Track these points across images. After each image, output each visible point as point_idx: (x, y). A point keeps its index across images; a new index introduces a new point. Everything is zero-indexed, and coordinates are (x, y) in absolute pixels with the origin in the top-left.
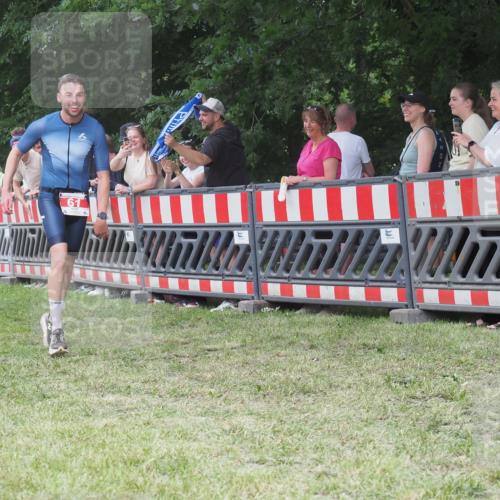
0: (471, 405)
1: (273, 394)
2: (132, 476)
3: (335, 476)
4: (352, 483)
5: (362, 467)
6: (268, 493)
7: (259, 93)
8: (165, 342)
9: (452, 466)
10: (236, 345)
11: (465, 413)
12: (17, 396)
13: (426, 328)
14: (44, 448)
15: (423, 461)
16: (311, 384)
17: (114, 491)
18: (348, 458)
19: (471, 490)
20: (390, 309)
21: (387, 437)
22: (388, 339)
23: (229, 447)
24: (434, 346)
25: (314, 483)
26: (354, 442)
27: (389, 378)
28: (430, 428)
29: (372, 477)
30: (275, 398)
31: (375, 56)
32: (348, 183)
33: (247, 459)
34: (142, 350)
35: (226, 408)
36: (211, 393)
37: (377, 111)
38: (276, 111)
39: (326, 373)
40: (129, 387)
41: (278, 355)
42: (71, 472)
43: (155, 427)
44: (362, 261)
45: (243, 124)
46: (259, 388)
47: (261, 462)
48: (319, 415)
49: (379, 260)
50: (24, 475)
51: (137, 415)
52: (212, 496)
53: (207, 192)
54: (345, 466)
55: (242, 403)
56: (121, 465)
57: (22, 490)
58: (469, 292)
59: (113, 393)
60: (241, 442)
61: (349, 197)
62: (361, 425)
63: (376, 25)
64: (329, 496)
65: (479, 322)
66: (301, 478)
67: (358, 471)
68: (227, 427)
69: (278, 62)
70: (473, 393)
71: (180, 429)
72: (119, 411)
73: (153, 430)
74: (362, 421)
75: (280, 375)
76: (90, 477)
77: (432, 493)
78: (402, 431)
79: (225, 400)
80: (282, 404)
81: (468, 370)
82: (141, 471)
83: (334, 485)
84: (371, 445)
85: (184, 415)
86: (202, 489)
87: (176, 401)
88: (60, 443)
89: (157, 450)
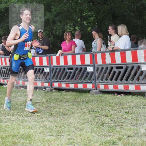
0: (113, 118)
1: (56, 115)
2: (14, 140)
3: (74, 139)
4: (79, 141)
5: (81, 137)
6: (54, 144)
7: (52, 28)
8: (24, 100)
9: (107, 136)
10: (45, 101)
11: (111, 121)
13: (100, 96)
15: (99, 135)
16: (67, 112)
17: (9, 144)
18: (77, 134)
19: (113, 143)
20: (90, 90)
21: (89, 128)
22: (89, 99)
23: (42, 131)
24: (102, 101)
25: (68, 141)
26: (79, 129)
27: (89, 110)
28: (101, 125)
29: (84, 139)
30: (56, 116)
31: (86, 17)
32: (78, 54)
33: (48, 135)
34: (17, 103)
35: (42, 120)
36: (37, 115)
37: (87, 33)
38: (57, 33)
39: (71, 109)
40: (13, 114)
41: (57, 104)
43: (21, 125)
44: (82, 76)
45: (48, 37)
46: (52, 114)
47: (52, 135)
48: (69, 122)
49: (87, 76)
51: (15, 122)
52: (37, 145)
53: (37, 56)
54: (76, 136)
55: (47, 118)
56: (11, 137)
58: (113, 85)
59: (9, 116)
60: (46, 130)
61: (78, 58)
62: (81, 124)
63: (86, 8)
64: (72, 145)
65: (116, 94)
66: (64, 140)
67: (80, 138)
68: (42, 125)
69: (58, 19)
70: (114, 115)
71: (28, 126)
72: (10, 121)
73: (20, 126)
74: (82, 123)
75: (58, 110)
76: (2, 140)
77: (102, 144)
78: (93, 126)
79: (42, 117)
80: (58, 118)
81: (112, 108)
82: (17, 138)
83: (73, 142)
84: (84, 130)
85: (29, 122)
86: (35, 143)
87: (27, 118)
89: (22, 132)
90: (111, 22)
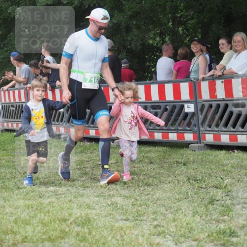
1: (132, 186)
2: (63, 227)
3: (163, 227)
4: (171, 229)
5: (176, 223)
6: (130, 235)
7: (125, 38)
8: (79, 161)
9: (221, 221)
10: (113, 162)
11: (227, 195)
12: (6, 188)
13: (207, 153)
14: (19, 213)
15: (207, 219)
16: (151, 181)
17: (54, 235)
18: (169, 218)
19: (230, 233)
20: (189, 144)
21: (188, 207)
22: (188, 159)
23: (111, 212)
24: (211, 162)
25: (153, 230)
26: (172, 210)
27: (189, 178)
28: (210, 202)
29: (181, 227)
30: (133, 188)
32: (168, 82)
33: (120, 218)
35: (109, 193)
36: (101, 186)
39: (158, 176)
40: (61, 183)
41: (134, 167)
42: (33, 225)
44: (176, 120)
45: (117, 53)
46: (125, 183)
47: (127, 220)
48: (155, 197)
50: (9, 227)
51: (65, 197)
52: (102, 236)
54: (168, 222)
55: (117, 191)
56: (57, 222)
57: (9, 234)
58: (228, 135)
59: (53, 186)
60: (117, 210)
61: (169, 89)
62: (175, 201)
64: (160, 237)
66: (147, 227)
67: (174, 224)
68: (110, 203)
69: (135, 23)
70: (231, 186)
71: (86, 204)
72: (56, 195)
73: (73, 204)
74: (176, 199)
75: (135, 177)
76: (42, 228)
77: (211, 235)
78: (196, 204)
79: (108, 189)
80: (137, 191)
81: (228, 174)
82: (67, 225)
83: (163, 231)
84: (180, 212)
85: (88, 197)
86: (98, 233)
87: (84, 190)
88: (27, 211)
89: (75, 214)
90: (222, 27)
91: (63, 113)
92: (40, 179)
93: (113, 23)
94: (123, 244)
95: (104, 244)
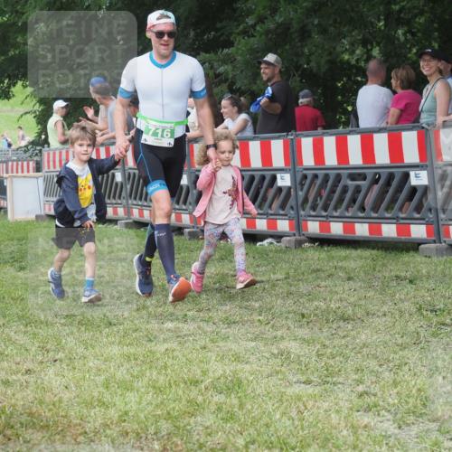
1: (316, 321)
2: (192, 395)
3: (375, 395)
4: (390, 400)
5: (399, 388)
6: (315, 410)
7: (299, 50)
8: (217, 275)
10: (279, 276)
12: (85, 323)
14: (112, 369)
16: (350, 312)
17: (177, 408)
18: (386, 379)
20: (420, 244)
21: (421, 360)
22: (418, 272)
23: (277, 369)
25: (357, 402)
26: (391, 365)
27: (420, 306)
29: (408, 396)
30: (318, 324)
32: (380, 130)
33: (295, 380)
35: (274, 334)
36: (259, 320)
39: (363, 302)
40: (186, 315)
41: (318, 286)
42: (138, 391)
43: (210, 351)
44: (394, 200)
47: (308, 382)
48: (358, 341)
50: (96, 394)
51: (193, 340)
52: (264, 413)
53: (254, 139)
54: (384, 386)
55: (289, 329)
56: (182, 385)
57: (95, 408)
59: (172, 321)
60: (288, 365)
61: (381, 143)
62: (397, 348)
64: (371, 413)
66: (344, 396)
67: (395, 391)
68: (276, 352)
69: (316, 22)
71: (233, 352)
72: (178, 337)
74: (398, 345)
75: (322, 304)
76: (155, 396)
78: (434, 355)
79: (273, 326)
80: (325, 330)
82: (200, 391)
83: (374, 403)
84: (407, 368)
85: (236, 341)
86: (256, 406)
87: (229, 327)
88: (127, 365)
89: (214, 371)
91: (188, 188)
92: (147, 308)
93: (277, 23)
94: (302, 425)
95: (267, 426)
